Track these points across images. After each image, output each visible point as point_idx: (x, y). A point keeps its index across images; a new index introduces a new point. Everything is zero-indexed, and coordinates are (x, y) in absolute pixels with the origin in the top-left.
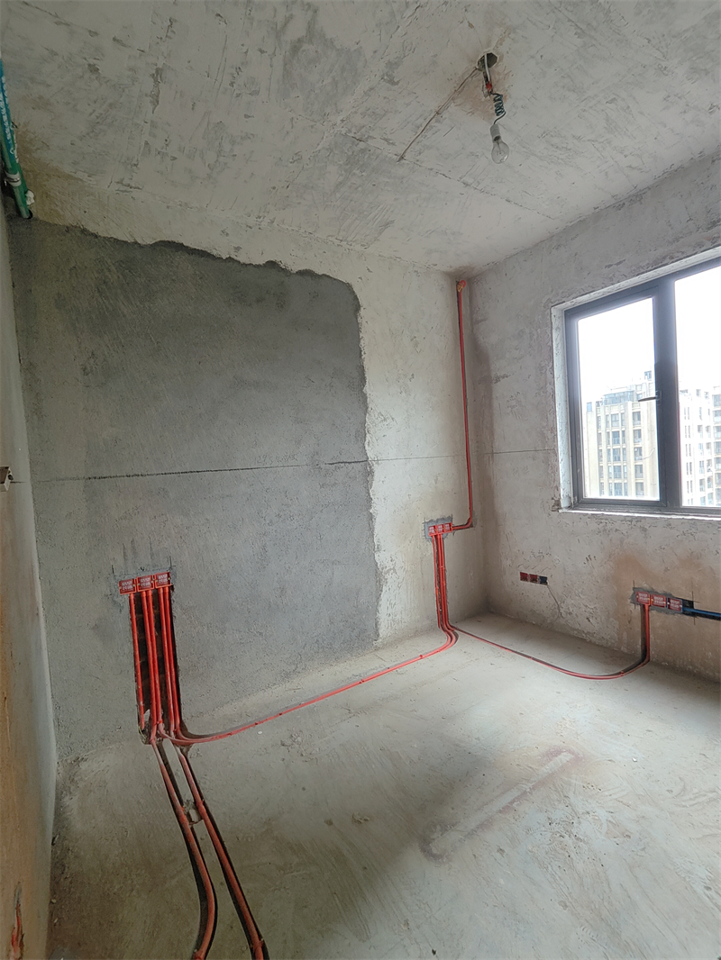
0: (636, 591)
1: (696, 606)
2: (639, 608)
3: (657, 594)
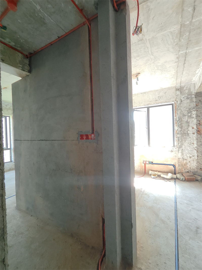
0: (144, 161)
1: (153, 163)
2: (144, 164)
3: (147, 161)
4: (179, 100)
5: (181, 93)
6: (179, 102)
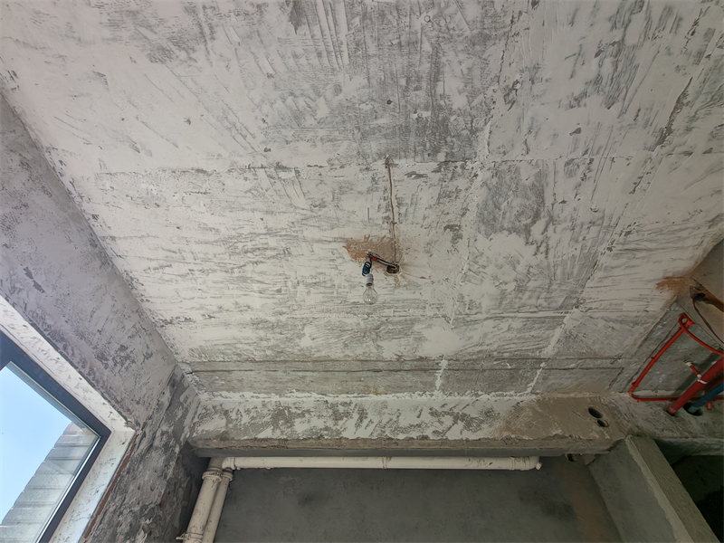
4: (152, 433)
5: (170, 405)
6: (144, 446)
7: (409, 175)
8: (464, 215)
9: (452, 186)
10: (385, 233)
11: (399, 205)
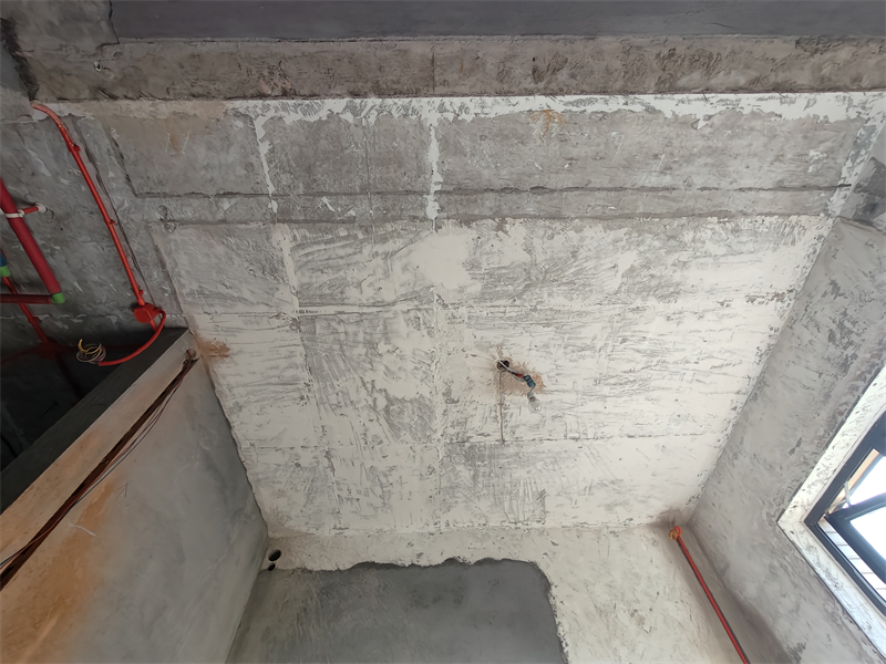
7: (489, 435)
8: (445, 411)
9: (457, 429)
10: (508, 398)
11: (496, 417)
